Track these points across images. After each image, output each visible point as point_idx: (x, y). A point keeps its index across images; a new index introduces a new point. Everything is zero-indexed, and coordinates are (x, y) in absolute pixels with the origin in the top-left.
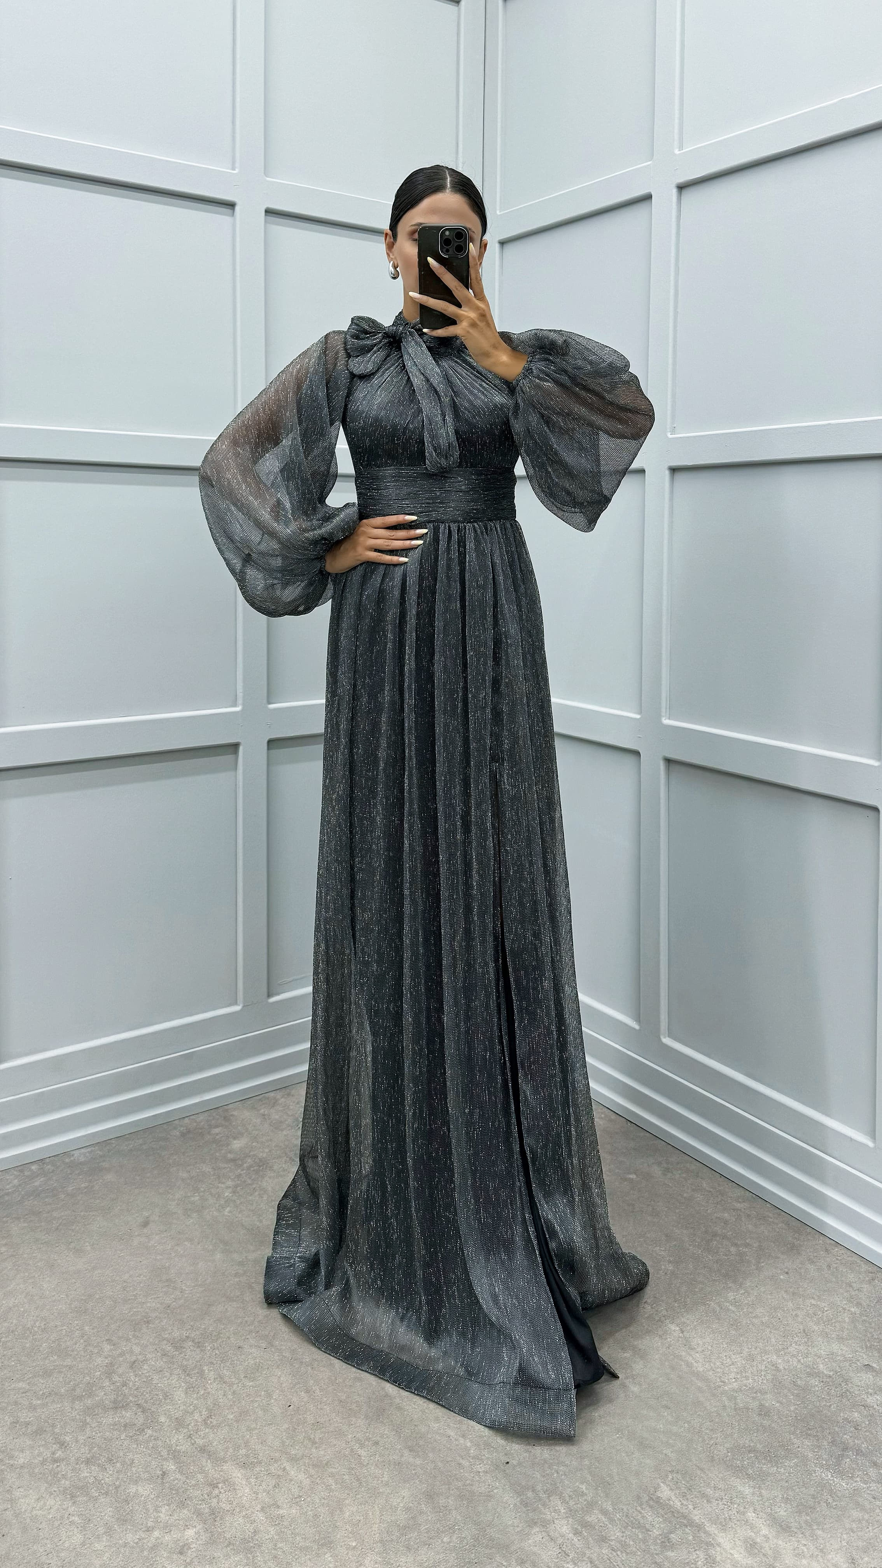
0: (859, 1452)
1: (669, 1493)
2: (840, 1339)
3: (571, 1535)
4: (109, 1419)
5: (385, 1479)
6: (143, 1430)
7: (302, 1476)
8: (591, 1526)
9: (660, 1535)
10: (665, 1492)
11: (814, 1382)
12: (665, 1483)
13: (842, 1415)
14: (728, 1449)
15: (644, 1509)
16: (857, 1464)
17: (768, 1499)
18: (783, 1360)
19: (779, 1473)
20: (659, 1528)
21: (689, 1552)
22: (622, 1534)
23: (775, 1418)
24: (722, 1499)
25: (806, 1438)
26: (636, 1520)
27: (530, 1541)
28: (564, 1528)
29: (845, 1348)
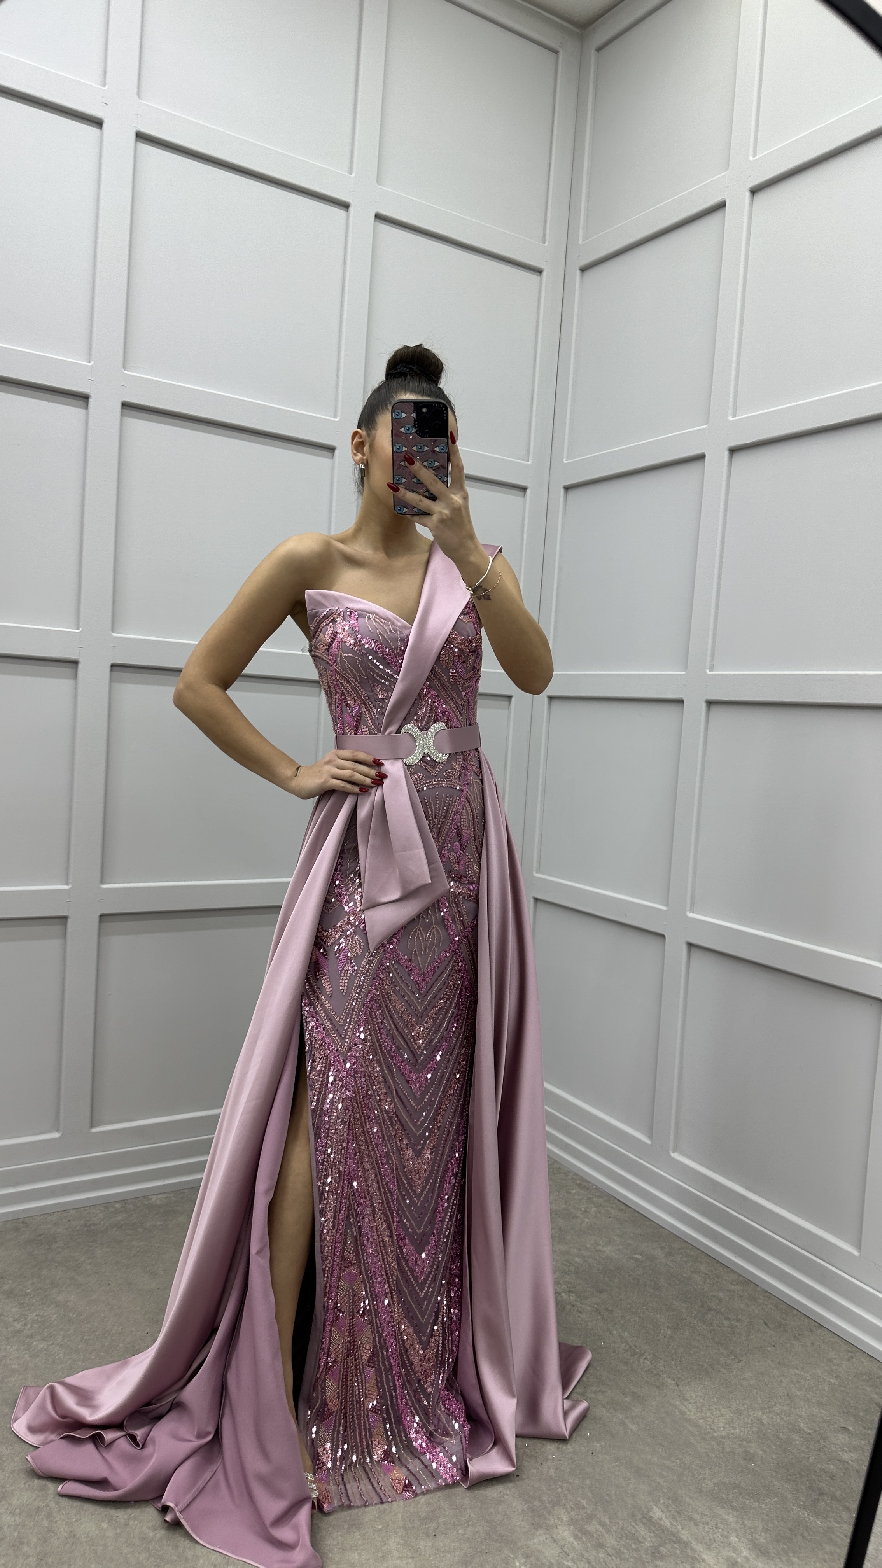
0: (833, 1497)
1: (660, 1514)
2: (820, 1404)
3: (572, 1540)
8: (590, 1533)
9: (652, 1547)
10: (657, 1513)
11: (795, 1436)
12: (657, 1506)
13: (819, 1466)
14: (714, 1484)
15: (638, 1525)
16: (832, 1507)
17: (750, 1528)
18: (768, 1417)
19: (761, 1507)
20: (651, 1541)
21: (677, 1563)
22: (617, 1543)
23: (759, 1463)
24: (708, 1524)
25: (786, 1482)
26: (630, 1533)
27: (535, 1541)
28: (566, 1533)
29: (824, 1412)
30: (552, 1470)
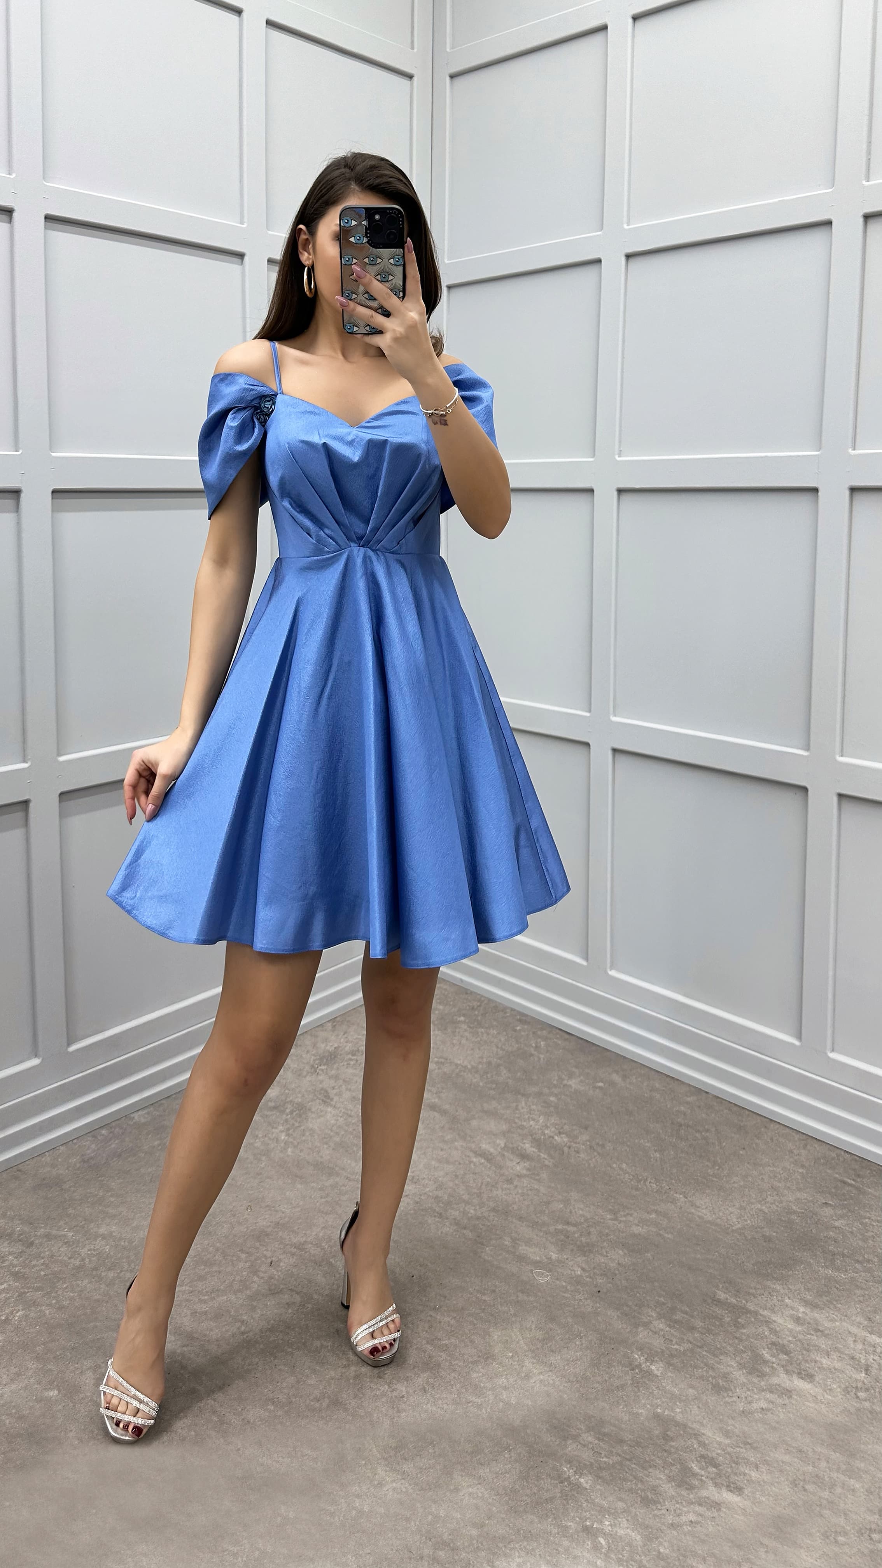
0: (844, 1255)
1: (725, 1295)
2: (799, 1190)
3: (667, 1329)
4: (271, 1302)
5: (512, 1312)
6: (304, 1305)
7: (447, 1319)
8: (679, 1321)
9: (731, 1320)
10: (722, 1295)
11: (792, 1217)
12: (718, 1290)
13: (822, 1235)
14: (753, 1265)
15: (712, 1307)
16: (846, 1262)
17: (796, 1291)
18: (766, 1207)
19: (795, 1274)
20: (728, 1317)
21: (756, 1328)
22: (703, 1324)
23: (777, 1242)
24: (763, 1294)
25: (804, 1251)
26: (710, 1314)
27: (641, 1336)
28: (660, 1325)
29: (805, 1195)
30: (623, 1282)
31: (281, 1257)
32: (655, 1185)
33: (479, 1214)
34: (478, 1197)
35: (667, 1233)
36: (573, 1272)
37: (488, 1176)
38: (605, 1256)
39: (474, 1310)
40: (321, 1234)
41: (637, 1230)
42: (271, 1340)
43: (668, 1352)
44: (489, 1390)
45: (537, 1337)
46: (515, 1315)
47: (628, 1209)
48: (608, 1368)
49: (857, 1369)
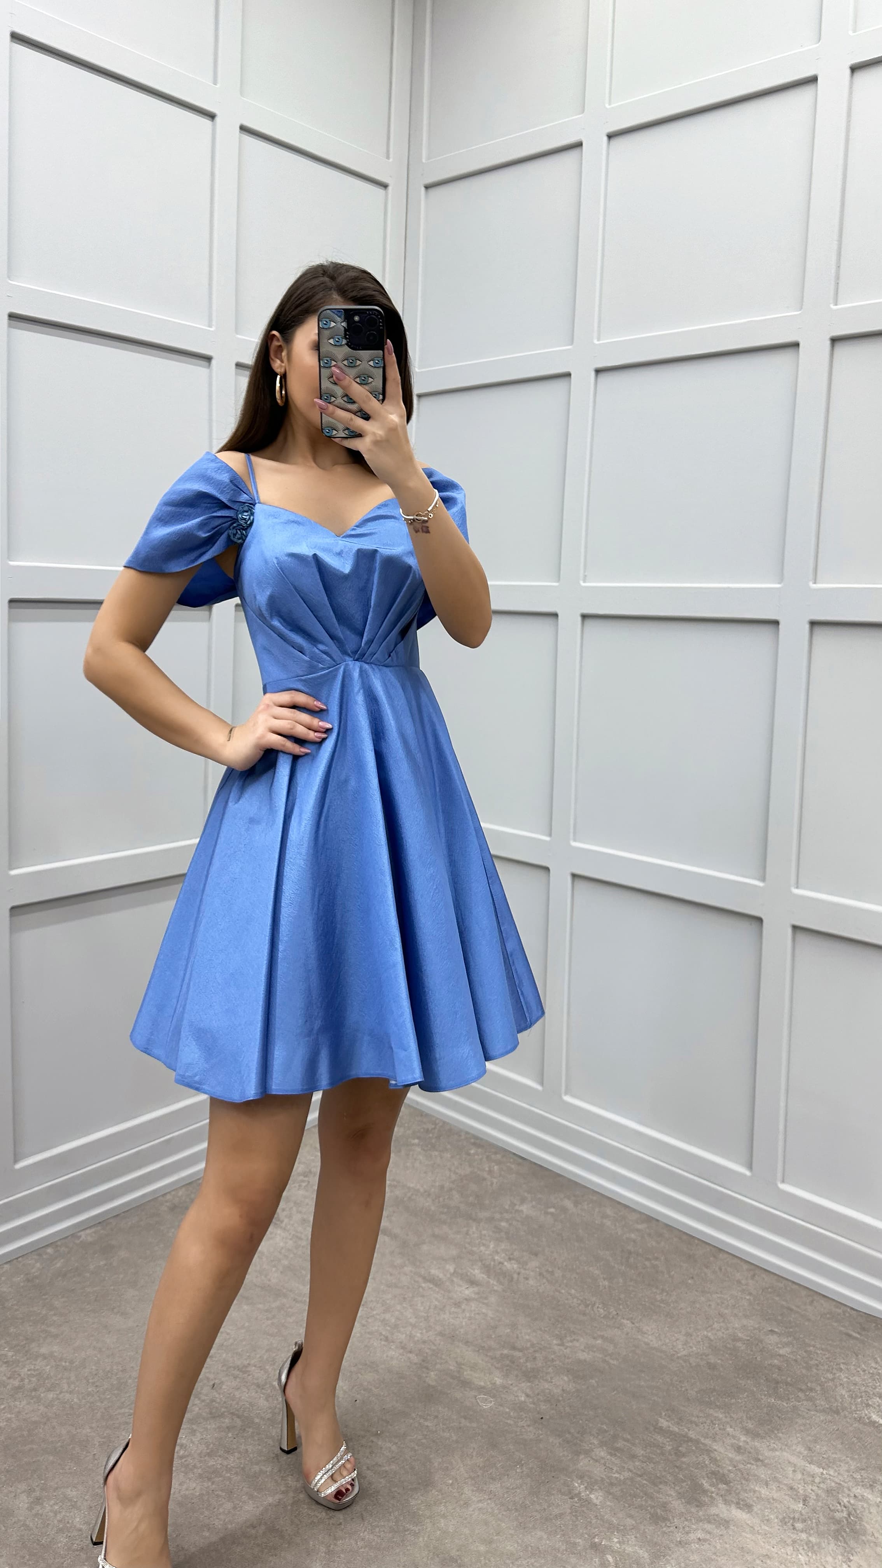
0: (787, 1384)
1: (667, 1423)
2: (746, 1316)
3: (609, 1457)
4: (212, 1425)
5: (454, 1438)
6: (244, 1429)
7: (388, 1445)
8: (620, 1449)
9: (673, 1449)
10: (664, 1423)
11: (739, 1344)
12: (661, 1417)
13: (766, 1362)
14: (696, 1392)
15: (654, 1435)
16: (789, 1391)
17: (738, 1419)
18: (712, 1334)
19: (738, 1402)
20: (669, 1445)
21: (697, 1457)
22: (645, 1452)
23: (721, 1369)
24: (705, 1423)
25: (748, 1379)
26: (651, 1442)
27: (581, 1464)
28: (602, 1453)
29: (751, 1321)
30: (566, 1408)
31: (223, 1379)
32: (602, 1311)
33: (425, 1338)
34: (425, 1320)
35: (613, 1359)
36: (517, 1398)
37: (437, 1299)
38: (549, 1382)
39: (416, 1436)
40: (265, 1357)
41: (583, 1356)
42: (210, 1464)
43: (608, 1481)
44: (428, 1518)
45: (478, 1464)
46: (457, 1442)
47: (574, 1334)
48: (548, 1496)
49: (795, 1500)
